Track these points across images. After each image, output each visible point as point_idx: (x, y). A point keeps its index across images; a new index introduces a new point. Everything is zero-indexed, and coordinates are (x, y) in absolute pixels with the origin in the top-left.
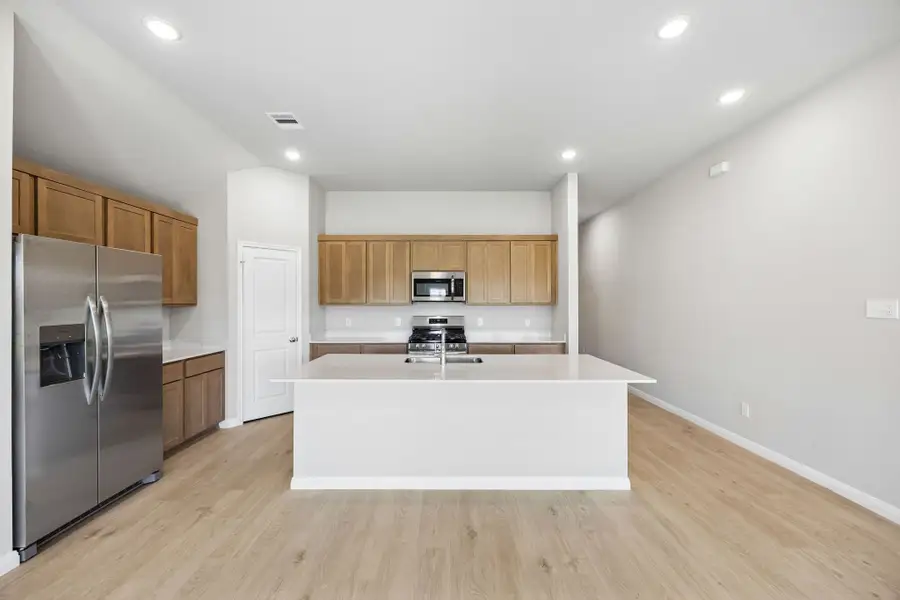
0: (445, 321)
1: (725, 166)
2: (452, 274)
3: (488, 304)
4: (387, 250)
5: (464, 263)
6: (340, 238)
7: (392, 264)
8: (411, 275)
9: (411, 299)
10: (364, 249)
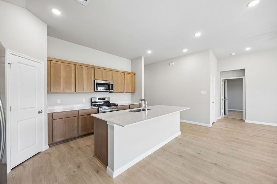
0: (104, 99)
1: (173, 63)
2: (109, 82)
3: (119, 93)
4: (84, 70)
5: (112, 79)
6: (60, 61)
7: (86, 76)
8: (94, 81)
9: (94, 90)
10: (73, 68)
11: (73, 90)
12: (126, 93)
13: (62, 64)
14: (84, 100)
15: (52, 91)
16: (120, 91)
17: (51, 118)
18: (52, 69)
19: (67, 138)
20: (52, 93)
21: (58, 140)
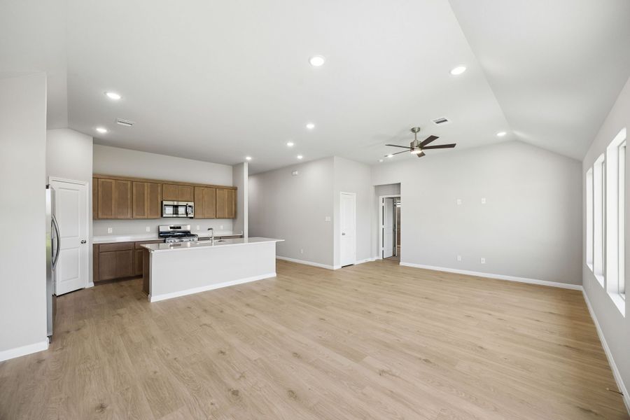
0: (179, 228)
1: (297, 173)
2: (188, 202)
3: (205, 218)
4: (146, 188)
5: (192, 198)
6: (110, 177)
7: (149, 196)
8: (162, 202)
9: (162, 215)
10: (129, 186)
11: (129, 216)
12: (219, 218)
13: (113, 181)
14: (148, 229)
15: (100, 216)
16: (206, 216)
17: (97, 250)
18: (100, 189)
19: (118, 277)
20: (99, 219)
21: (106, 277)
